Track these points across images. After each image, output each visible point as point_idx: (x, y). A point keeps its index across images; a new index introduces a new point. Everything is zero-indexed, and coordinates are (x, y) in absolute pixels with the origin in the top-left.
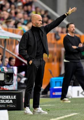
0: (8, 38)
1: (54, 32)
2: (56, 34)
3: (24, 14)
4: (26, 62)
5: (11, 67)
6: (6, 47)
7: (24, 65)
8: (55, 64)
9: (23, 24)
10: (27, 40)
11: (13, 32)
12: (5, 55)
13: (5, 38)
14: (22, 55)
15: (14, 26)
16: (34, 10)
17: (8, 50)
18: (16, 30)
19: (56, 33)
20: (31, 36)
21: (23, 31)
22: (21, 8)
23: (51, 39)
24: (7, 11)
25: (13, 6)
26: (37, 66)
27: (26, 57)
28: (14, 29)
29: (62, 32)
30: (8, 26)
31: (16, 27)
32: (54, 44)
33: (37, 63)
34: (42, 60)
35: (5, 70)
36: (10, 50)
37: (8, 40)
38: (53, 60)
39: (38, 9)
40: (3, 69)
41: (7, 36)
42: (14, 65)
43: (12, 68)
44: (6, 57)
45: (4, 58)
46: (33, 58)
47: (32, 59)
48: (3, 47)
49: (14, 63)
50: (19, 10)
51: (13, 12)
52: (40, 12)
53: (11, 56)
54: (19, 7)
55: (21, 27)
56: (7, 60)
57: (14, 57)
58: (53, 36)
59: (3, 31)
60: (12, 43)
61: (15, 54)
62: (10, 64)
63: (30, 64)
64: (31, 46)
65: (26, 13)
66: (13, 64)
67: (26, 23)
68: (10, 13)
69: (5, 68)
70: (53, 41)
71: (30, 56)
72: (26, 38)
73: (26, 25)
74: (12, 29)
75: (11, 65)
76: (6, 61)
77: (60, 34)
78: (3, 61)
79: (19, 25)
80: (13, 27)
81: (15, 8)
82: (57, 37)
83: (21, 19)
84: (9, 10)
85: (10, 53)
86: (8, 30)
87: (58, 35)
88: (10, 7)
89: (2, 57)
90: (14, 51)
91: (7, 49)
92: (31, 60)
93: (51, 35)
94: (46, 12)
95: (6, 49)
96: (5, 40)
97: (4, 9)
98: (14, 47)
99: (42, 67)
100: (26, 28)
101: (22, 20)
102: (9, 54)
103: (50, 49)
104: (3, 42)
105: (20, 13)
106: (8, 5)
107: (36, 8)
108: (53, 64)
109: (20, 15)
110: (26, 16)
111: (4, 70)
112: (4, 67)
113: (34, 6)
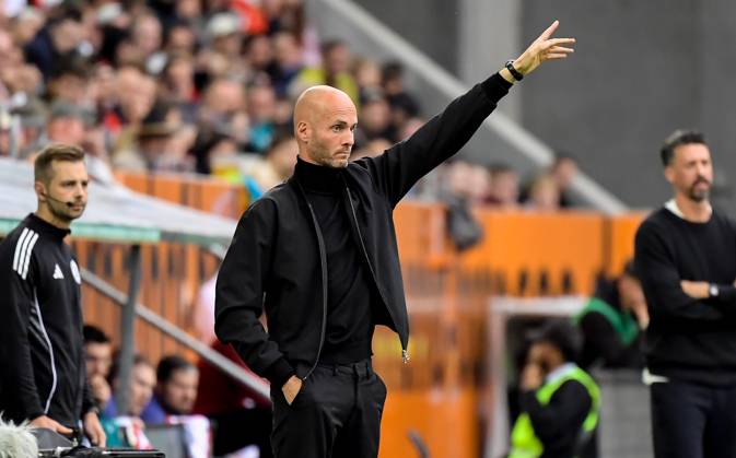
0: (154, 237)
1: (440, 196)
2: (455, 212)
3: (249, 85)
4: (263, 387)
5: (174, 420)
6: (140, 297)
7: (249, 404)
8: (450, 402)
9: (248, 149)
10: (262, 246)
11: (185, 198)
12: (135, 347)
13: (135, 237)
14: (236, 343)
15: (191, 162)
16: (311, 59)
17: (154, 310)
18: (199, 189)
19: (454, 202)
20: (291, 223)
21: (248, 190)
22: (233, 46)
23: (425, 243)
24: (142, 68)
25: (181, 37)
26: (329, 411)
27: (262, 356)
28: (191, 178)
29: (491, 200)
30: (151, 166)
31: (203, 168)
32: (442, 270)
33: (332, 395)
34: (361, 372)
35: (133, 439)
36: (163, 313)
37: (154, 250)
38: (438, 376)
39: (342, 56)
40: (121, 436)
41: (146, 224)
42: (187, 406)
43: (181, 427)
44: (138, 360)
45: (126, 361)
46: (308, 364)
47: (301, 368)
48: (122, 297)
49: (192, 394)
50: (216, 62)
51: (183, 71)
52: (355, 71)
53: (171, 349)
54: (218, 43)
55: (235, 169)
56: (148, 375)
57: (191, 357)
58: (437, 223)
59: (122, 192)
60: (176, 270)
61: (199, 336)
62: (162, 402)
63: (290, 400)
64: (292, 286)
65: (263, 78)
66: (185, 398)
67: (263, 140)
68: (165, 77)
69: (135, 427)
70: (438, 253)
71: (290, 348)
72: (260, 239)
73: (264, 154)
74: (175, 178)
75: (170, 410)
76: (142, 383)
77: (478, 212)
78: (118, 383)
79: (223, 158)
80: (180, 168)
81: (196, 48)
82: (463, 230)
83: (229, 115)
84: (157, 63)
85: (164, 333)
86: (150, 189)
87: (467, 218)
88: (165, 42)
89: (116, 356)
90: (188, 321)
91: (147, 304)
92: (295, 373)
93: (425, 215)
94: (392, 70)
95: (141, 309)
96: (135, 249)
97: (127, 52)
98: (187, 294)
99: (365, 420)
100: (265, 177)
101: (240, 126)
102: (155, 337)
103: (415, 305)
104: (118, 259)
105: (224, 77)
106: (149, 27)
107: (327, 48)
108: (435, 397)
109: (227, 92)
110: (264, 95)
111: (126, 437)
112: (124, 421)
113: (311, 36)
